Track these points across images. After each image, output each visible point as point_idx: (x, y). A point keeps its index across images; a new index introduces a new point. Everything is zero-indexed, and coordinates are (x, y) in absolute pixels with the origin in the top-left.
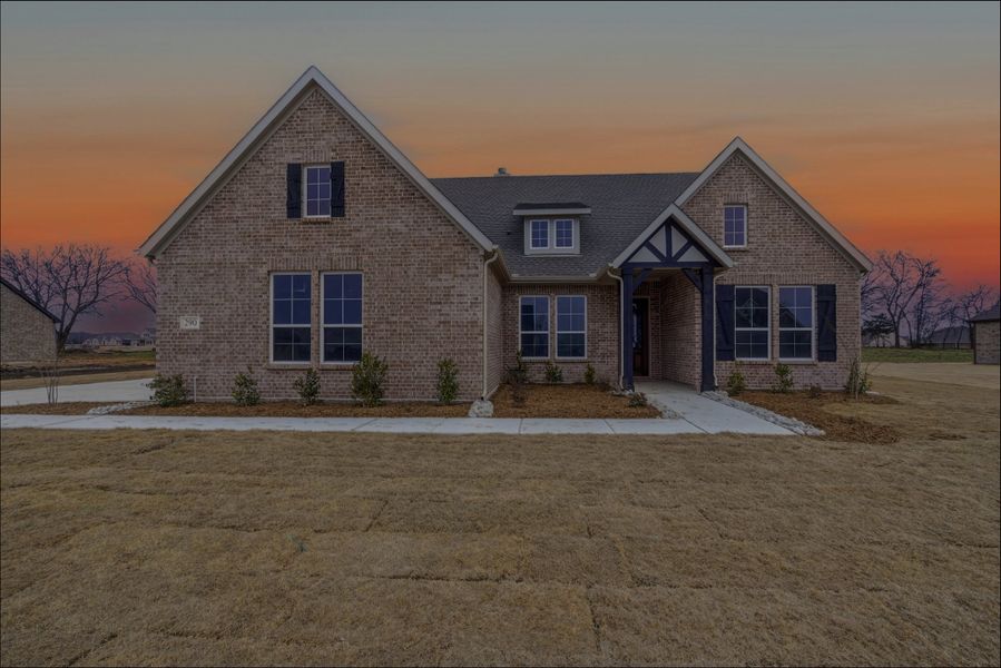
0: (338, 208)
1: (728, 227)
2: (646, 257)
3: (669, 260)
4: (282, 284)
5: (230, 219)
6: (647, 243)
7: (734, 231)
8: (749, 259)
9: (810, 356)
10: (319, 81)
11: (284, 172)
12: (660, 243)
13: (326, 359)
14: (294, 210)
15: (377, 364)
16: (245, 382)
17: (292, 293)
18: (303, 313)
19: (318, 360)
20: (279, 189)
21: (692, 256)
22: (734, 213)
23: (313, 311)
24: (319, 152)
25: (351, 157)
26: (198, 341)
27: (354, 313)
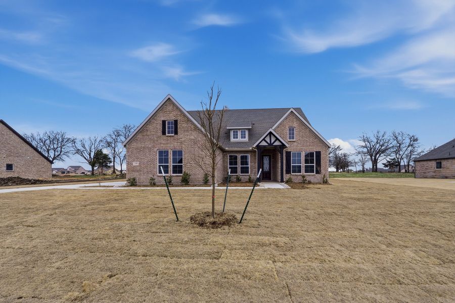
0: (176, 133)
1: (290, 134)
2: (264, 143)
3: (271, 144)
4: (161, 153)
5: (146, 135)
6: (264, 139)
7: (292, 135)
8: (295, 144)
9: (314, 172)
10: (171, 98)
11: (161, 122)
12: (268, 139)
13: (173, 173)
14: (164, 133)
15: (187, 174)
16: (152, 179)
17: (163, 156)
18: (167, 161)
19: (171, 173)
20: (160, 127)
21: (277, 143)
22: (291, 130)
23: (169, 160)
24: (171, 117)
25: (179, 118)
26: (138, 168)
27: (181, 161)
